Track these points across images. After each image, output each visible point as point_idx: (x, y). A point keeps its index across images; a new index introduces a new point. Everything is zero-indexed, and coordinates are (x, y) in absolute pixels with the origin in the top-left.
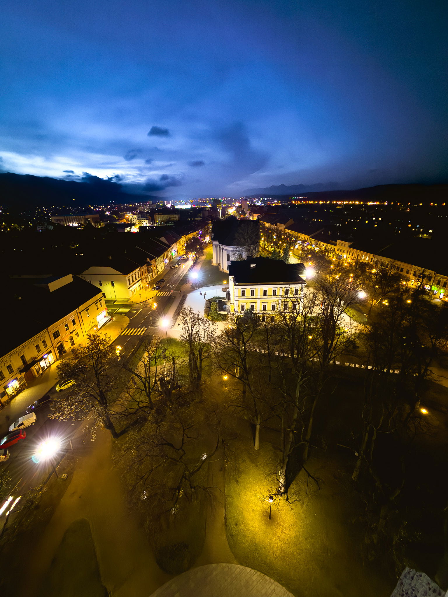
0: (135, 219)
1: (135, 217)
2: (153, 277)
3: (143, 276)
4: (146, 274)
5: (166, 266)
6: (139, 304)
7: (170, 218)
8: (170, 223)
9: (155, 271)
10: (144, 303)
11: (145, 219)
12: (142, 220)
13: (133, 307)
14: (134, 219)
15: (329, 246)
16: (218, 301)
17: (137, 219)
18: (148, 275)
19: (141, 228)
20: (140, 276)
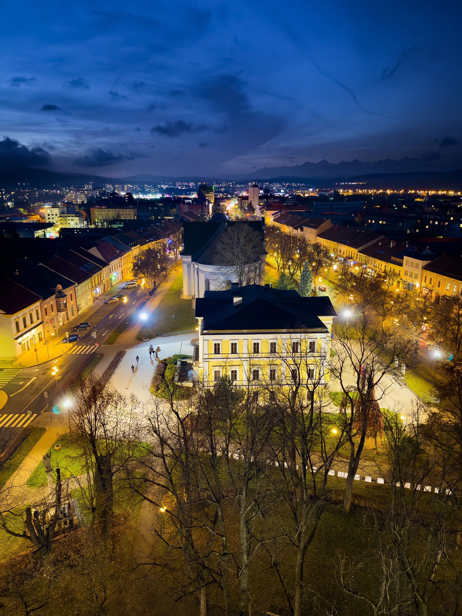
0: (56, 215)
1: (56, 211)
2: (68, 319)
3: (47, 317)
4: (53, 314)
5: (97, 299)
6: (33, 368)
7: (119, 216)
8: (118, 224)
9: (72, 308)
10: (41, 366)
11: (74, 215)
12: (69, 216)
13: (19, 375)
14: (54, 215)
15: (390, 266)
16: (179, 363)
17: (58, 215)
18: (58, 315)
19: (63, 231)
20: (40, 317)
